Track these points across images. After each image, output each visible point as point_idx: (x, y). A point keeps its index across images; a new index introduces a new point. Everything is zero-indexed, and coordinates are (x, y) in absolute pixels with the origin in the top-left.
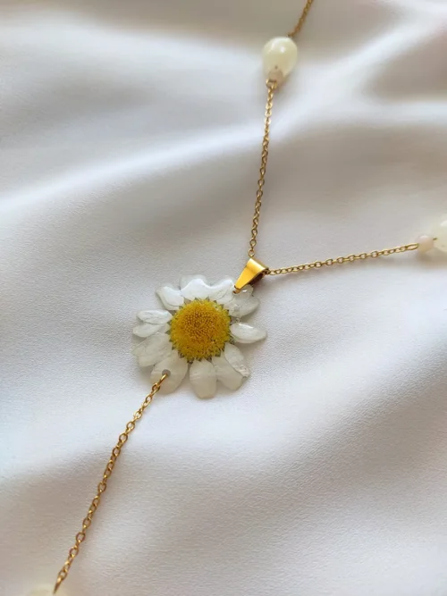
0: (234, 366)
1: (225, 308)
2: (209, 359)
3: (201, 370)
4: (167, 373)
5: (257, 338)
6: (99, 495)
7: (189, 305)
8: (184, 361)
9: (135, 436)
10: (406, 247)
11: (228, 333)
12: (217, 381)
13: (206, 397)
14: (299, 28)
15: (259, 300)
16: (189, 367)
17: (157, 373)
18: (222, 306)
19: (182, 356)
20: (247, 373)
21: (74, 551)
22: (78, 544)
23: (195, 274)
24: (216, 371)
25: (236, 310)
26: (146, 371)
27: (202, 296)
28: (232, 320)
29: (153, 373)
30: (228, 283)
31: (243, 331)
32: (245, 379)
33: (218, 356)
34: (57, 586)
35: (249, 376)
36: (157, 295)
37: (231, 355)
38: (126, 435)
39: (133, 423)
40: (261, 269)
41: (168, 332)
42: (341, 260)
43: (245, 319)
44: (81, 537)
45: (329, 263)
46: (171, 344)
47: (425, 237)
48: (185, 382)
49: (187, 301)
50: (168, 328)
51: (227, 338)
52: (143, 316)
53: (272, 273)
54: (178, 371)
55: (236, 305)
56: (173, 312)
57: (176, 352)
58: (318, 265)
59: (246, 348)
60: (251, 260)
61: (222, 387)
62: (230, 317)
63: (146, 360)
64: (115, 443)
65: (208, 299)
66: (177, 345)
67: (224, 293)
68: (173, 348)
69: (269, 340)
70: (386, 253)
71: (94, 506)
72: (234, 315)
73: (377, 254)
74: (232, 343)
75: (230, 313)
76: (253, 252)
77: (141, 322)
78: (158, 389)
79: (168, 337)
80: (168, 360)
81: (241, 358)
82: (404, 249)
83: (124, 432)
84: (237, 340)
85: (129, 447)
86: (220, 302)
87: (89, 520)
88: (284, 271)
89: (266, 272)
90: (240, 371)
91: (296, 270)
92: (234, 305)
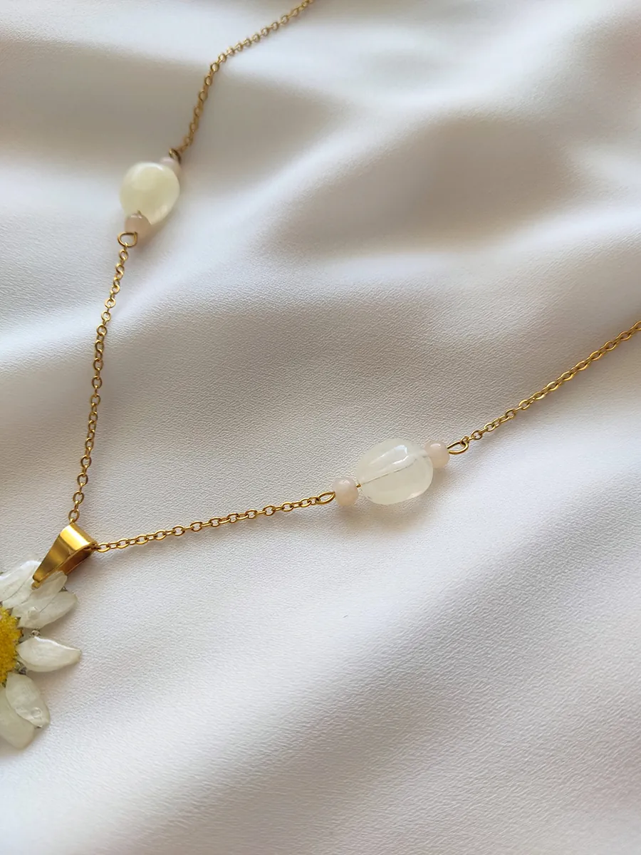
0: (19, 712)
1: (15, 615)
5: (67, 662)
10: (317, 499)
11: (14, 657)
14: (191, 139)
15: (75, 597)
18: (10, 611)
20: (44, 720)
25: (34, 616)
28: (24, 634)
32: (39, 730)
35: (46, 725)
37: (17, 692)
40: (83, 544)
42: (215, 523)
43: (47, 630)
45: (197, 527)
47: (345, 483)
51: (13, 666)
53: (104, 549)
55: (33, 609)
58: (179, 532)
59: (43, 679)
60: (69, 528)
62: (21, 629)
67: (15, 588)
69: (85, 666)
70: (287, 508)
72: (29, 625)
73: (274, 511)
74: (22, 672)
75: (22, 624)
76: (76, 519)
82: (313, 502)
84: (29, 668)
86: (8, 602)
88: (123, 545)
89: (94, 547)
90: (30, 718)
91: (142, 541)
92: (29, 608)
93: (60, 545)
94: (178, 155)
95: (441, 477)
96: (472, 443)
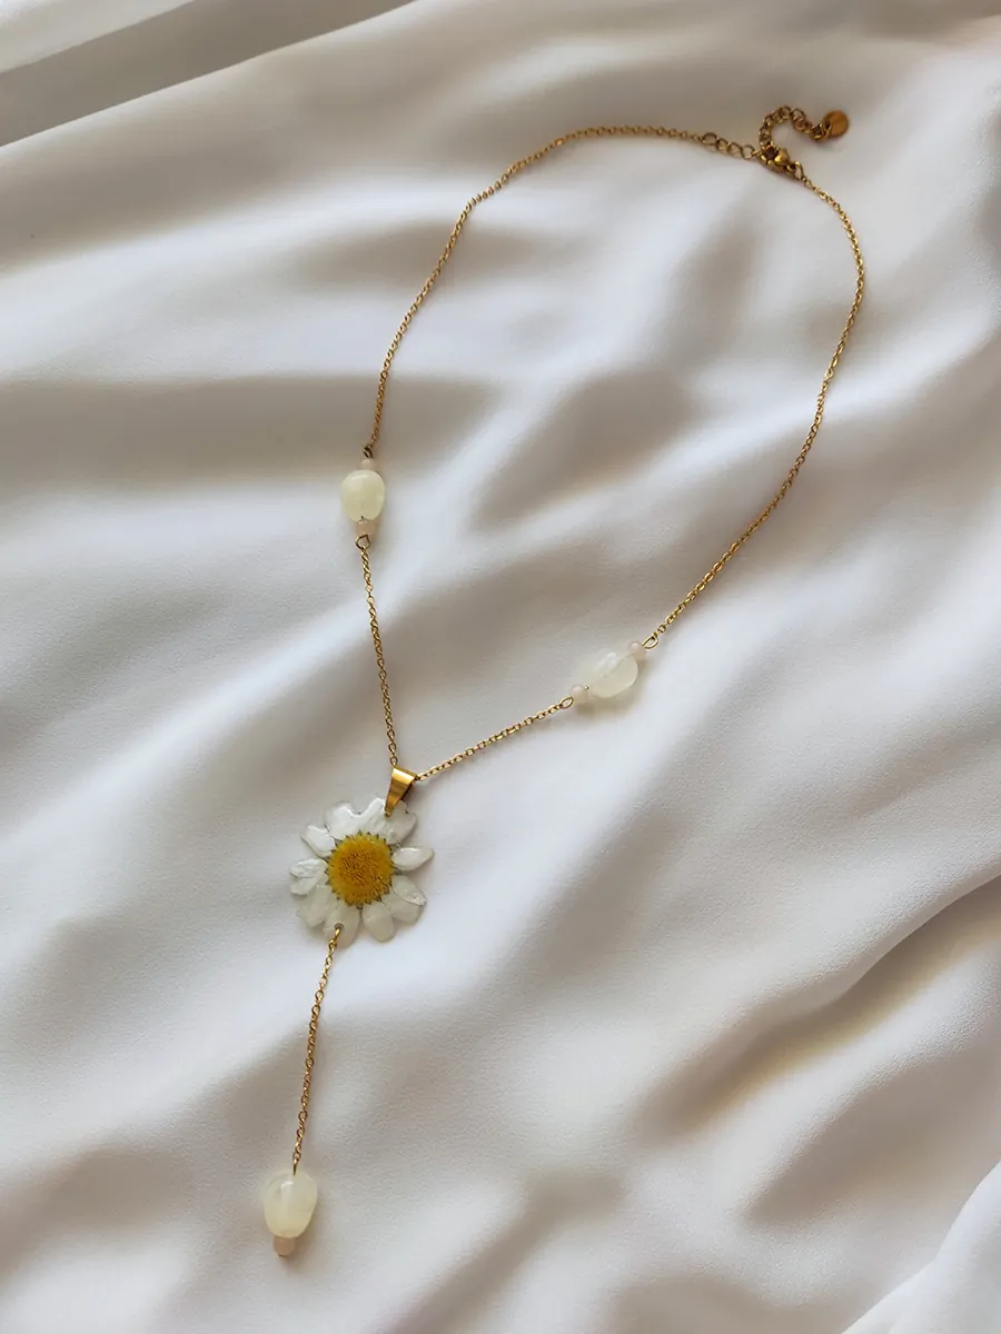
0: (407, 899)
1: (381, 837)
2: (379, 899)
3: (373, 913)
4: (339, 927)
5: (424, 859)
6: (309, 1070)
7: (342, 847)
8: (354, 907)
9: (327, 1004)
10: (561, 705)
11: (392, 865)
12: (394, 919)
13: (389, 939)
14: (376, 435)
15: (414, 815)
16: (361, 913)
17: (330, 929)
18: (377, 836)
19: (350, 904)
20: (423, 900)
21: (301, 1131)
22: (302, 1123)
23: (338, 804)
24: (389, 909)
25: (393, 835)
26: (317, 930)
27: (352, 831)
28: (392, 848)
29: (325, 930)
30: (378, 804)
31: (407, 857)
32: (421, 908)
33: (387, 892)
34: (295, 1166)
35: (425, 903)
36: (304, 841)
37: (401, 886)
38: (318, 1006)
39: (321, 991)
40: (410, 778)
41: (328, 883)
43: (406, 841)
44: (303, 1115)
46: (335, 896)
47: (577, 689)
48: (361, 928)
49: (338, 843)
50: (326, 878)
51: (392, 871)
52: (296, 871)
53: (423, 778)
54: (350, 922)
55: (392, 831)
56: (327, 859)
57: (342, 902)
58: (470, 753)
59: (413, 874)
60: (395, 771)
61: (399, 924)
62: (389, 846)
63: (313, 920)
64: (309, 1019)
65: (360, 833)
66: (342, 896)
67: (374, 819)
68: (338, 898)
69: (437, 858)
70: (541, 716)
71: (308, 1083)
72: (393, 842)
73: (532, 721)
74: (399, 873)
75: (388, 842)
76: (395, 761)
77: (296, 878)
78: (336, 944)
79: (330, 888)
80: (335, 912)
81: (413, 886)
82: (558, 708)
83: (315, 1003)
84: (403, 870)
85: (325, 1016)
86: (373, 832)
87: (306, 1097)
88: (435, 772)
89: (417, 778)
90: (414, 901)
91: (447, 766)
92: (390, 831)
93: (394, 782)
94: (369, 452)
95: (643, 666)
96: (659, 635)
